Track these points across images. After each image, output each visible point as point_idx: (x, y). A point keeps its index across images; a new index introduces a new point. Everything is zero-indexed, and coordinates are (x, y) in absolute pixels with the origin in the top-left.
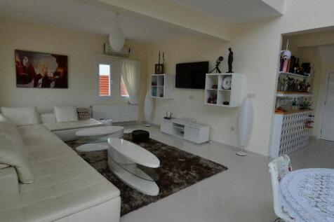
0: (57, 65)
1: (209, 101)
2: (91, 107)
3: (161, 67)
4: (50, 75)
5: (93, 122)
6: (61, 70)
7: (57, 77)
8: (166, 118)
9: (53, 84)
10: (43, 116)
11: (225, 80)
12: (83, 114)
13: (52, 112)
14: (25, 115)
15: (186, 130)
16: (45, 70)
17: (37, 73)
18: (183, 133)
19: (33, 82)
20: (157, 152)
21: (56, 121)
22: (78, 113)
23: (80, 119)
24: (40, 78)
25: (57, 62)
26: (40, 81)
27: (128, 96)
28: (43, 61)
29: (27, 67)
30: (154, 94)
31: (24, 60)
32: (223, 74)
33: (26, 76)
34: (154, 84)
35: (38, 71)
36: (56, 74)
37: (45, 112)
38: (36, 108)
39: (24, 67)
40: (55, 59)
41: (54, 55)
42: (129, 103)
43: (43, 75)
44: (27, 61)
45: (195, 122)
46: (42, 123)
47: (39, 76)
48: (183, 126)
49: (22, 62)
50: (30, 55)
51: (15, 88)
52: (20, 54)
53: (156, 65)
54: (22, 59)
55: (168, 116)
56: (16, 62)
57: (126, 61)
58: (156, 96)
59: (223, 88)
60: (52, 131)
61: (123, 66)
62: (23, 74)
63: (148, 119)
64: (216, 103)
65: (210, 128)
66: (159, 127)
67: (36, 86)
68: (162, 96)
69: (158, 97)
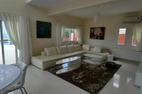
4: (98, 35)
6: (102, 33)
9: (99, 38)
10: (91, 48)
21: (94, 51)
23: (102, 52)
25: (101, 30)
26: (95, 37)
28: (97, 30)
33: (92, 36)
36: (100, 34)
39: (92, 33)
41: (100, 28)
43: (96, 35)
44: (93, 30)
51: (89, 39)
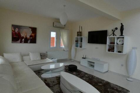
0: (31, 32)
1: (109, 50)
2: (47, 52)
3: (80, 33)
4: (28, 37)
5: (48, 60)
6: (33, 35)
7: (31, 38)
8: (83, 58)
9: (29, 41)
10: (24, 57)
11: (119, 40)
12: (43, 56)
13: (28, 55)
14: (15, 57)
15: (95, 65)
16: (26, 35)
17: (22, 36)
18: (94, 66)
19: (20, 40)
20: (84, 78)
21: (30, 60)
22: (41, 55)
23: (42, 58)
24: (23, 39)
26: (23, 40)
27: (63, 47)
29: (17, 33)
30: (77, 46)
31: (16, 30)
32: (117, 37)
33: (17, 38)
34: (77, 41)
35: (22, 35)
36: (31, 36)
37: (25, 55)
38: (21, 53)
39: (16, 33)
40: (31, 29)
41: (30, 28)
42: (64, 50)
43: (25, 37)
44: (17, 30)
45: (99, 61)
46: (23, 61)
47: (23, 38)
48: (94, 63)
49: (15, 31)
50: (19, 27)
51: (11, 43)
52: (14, 26)
53: (78, 32)
54: (15, 29)
55: (84, 57)
56: (12, 31)
57: (63, 30)
58: (78, 47)
59: (117, 44)
60: (28, 66)
61: (62, 33)
62: (15, 36)
63: (73, 58)
64: (114, 52)
65: (109, 64)
66: (79, 62)
67: (21, 42)
68: (81, 47)
69: (79, 48)
